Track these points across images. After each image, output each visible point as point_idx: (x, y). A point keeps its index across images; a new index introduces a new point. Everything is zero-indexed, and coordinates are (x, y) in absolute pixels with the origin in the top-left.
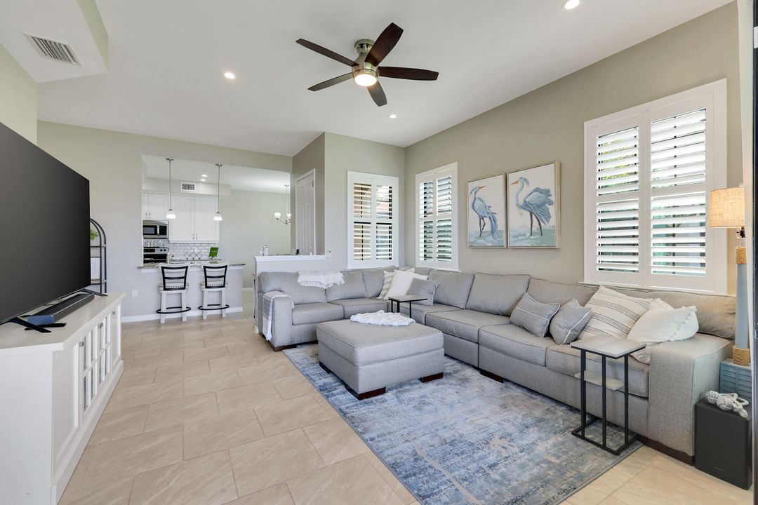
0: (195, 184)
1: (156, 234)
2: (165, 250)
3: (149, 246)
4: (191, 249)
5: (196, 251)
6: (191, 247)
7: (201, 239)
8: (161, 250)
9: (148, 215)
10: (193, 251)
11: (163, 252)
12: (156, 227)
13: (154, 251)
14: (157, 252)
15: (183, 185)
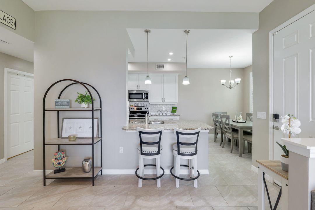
0: (164, 64)
1: (142, 98)
2: (147, 109)
3: (139, 106)
4: (161, 108)
5: (164, 109)
6: (161, 106)
7: (167, 101)
8: (145, 108)
9: (138, 87)
10: (162, 109)
11: (146, 110)
12: (142, 94)
13: (142, 109)
14: (143, 109)
15: (157, 65)
